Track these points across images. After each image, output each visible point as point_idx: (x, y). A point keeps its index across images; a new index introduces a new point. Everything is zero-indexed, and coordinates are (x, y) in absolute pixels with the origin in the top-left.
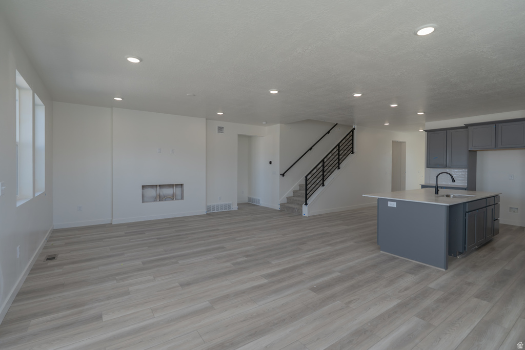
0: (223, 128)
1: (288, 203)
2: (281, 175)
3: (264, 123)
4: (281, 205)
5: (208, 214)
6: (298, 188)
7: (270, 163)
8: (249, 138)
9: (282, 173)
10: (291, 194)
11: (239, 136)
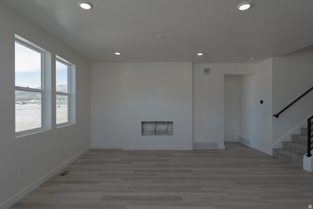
0: (209, 69)
1: (283, 149)
2: (274, 116)
3: (252, 59)
4: (275, 150)
5: (195, 151)
6: (299, 132)
7: (262, 102)
8: (240, 77)
9: (276, 114)
10: (289, 139)
11: (226, 76)
